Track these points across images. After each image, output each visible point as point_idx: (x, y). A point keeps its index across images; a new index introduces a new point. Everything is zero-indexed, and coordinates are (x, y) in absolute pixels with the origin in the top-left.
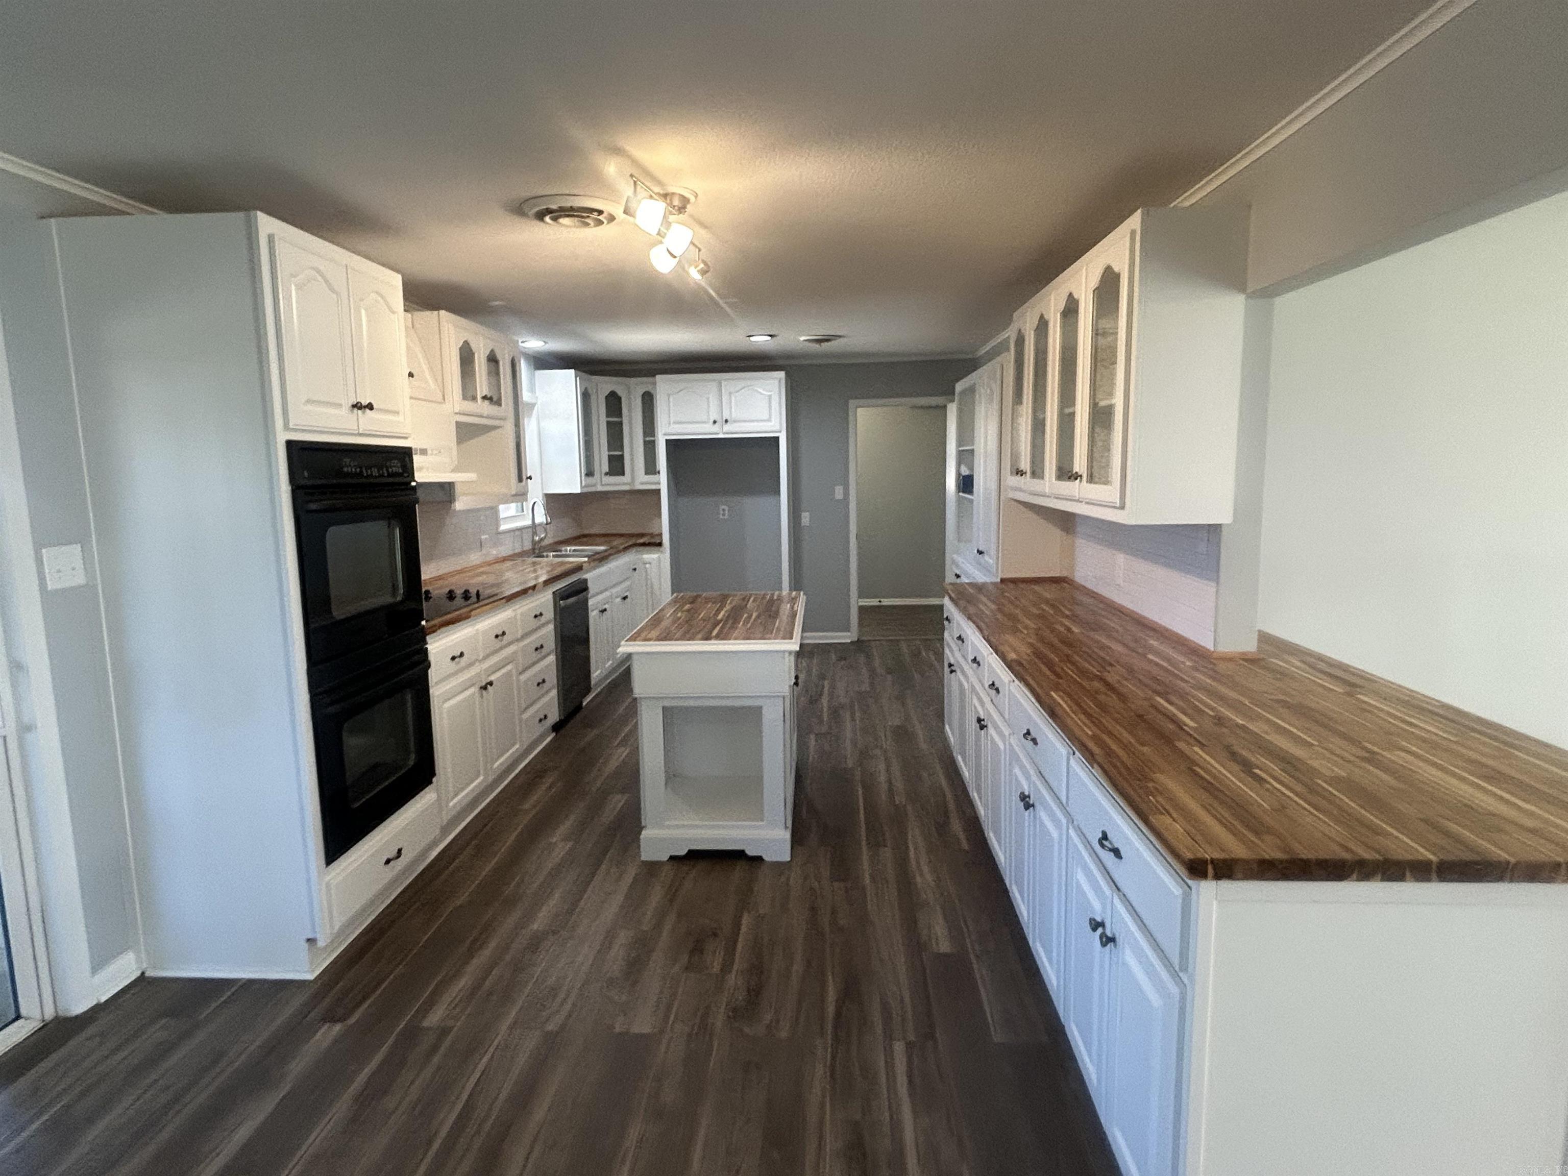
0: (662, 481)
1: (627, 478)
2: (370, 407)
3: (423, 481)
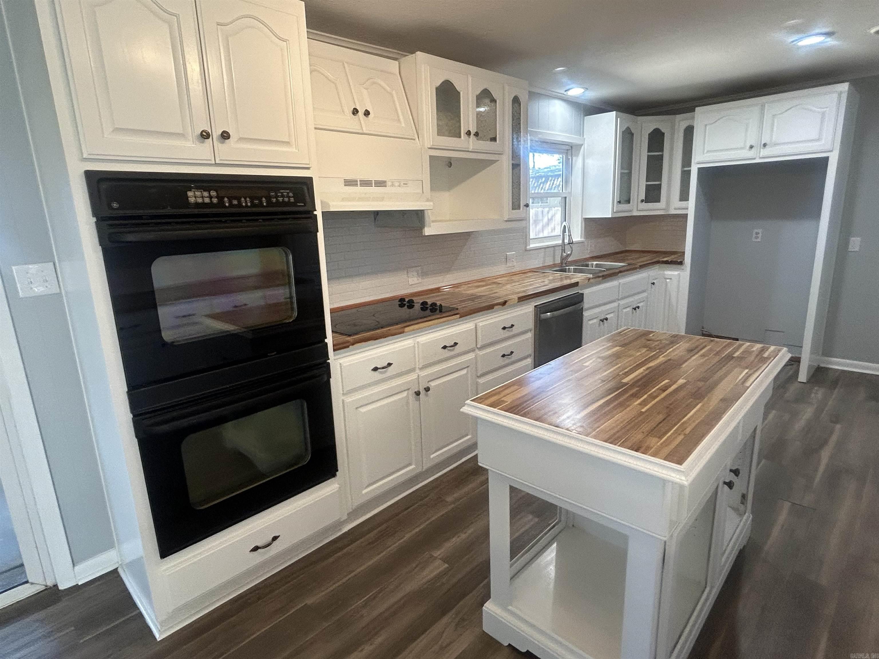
0: (690, 206)
1: (662, 205)
2: (225, 136)
3: (332, 209)
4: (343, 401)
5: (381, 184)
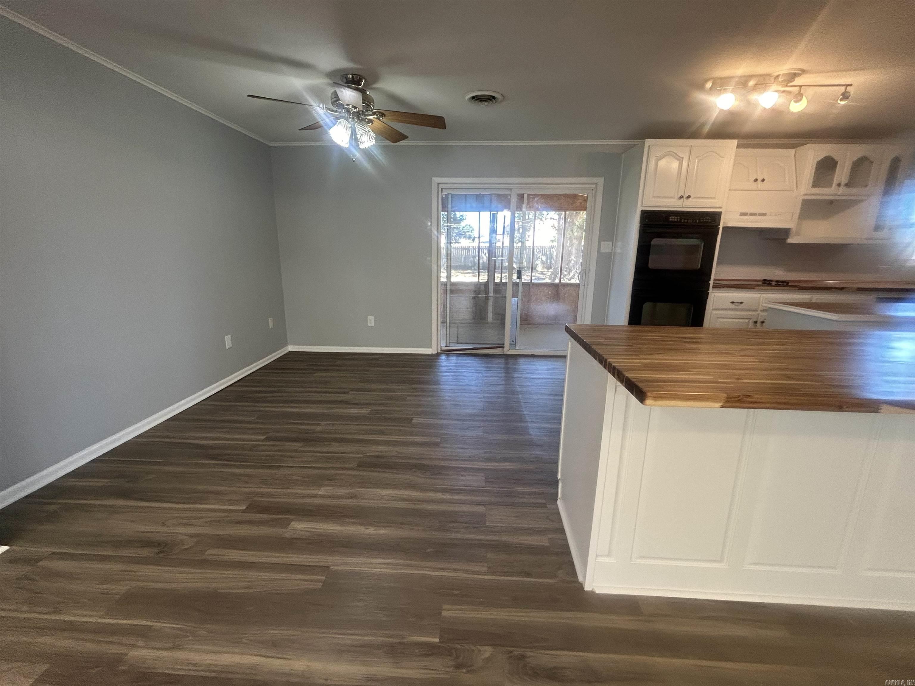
2: (689, 197)
3: (728, 226)
4: (711, 312)
5: (764, 215)
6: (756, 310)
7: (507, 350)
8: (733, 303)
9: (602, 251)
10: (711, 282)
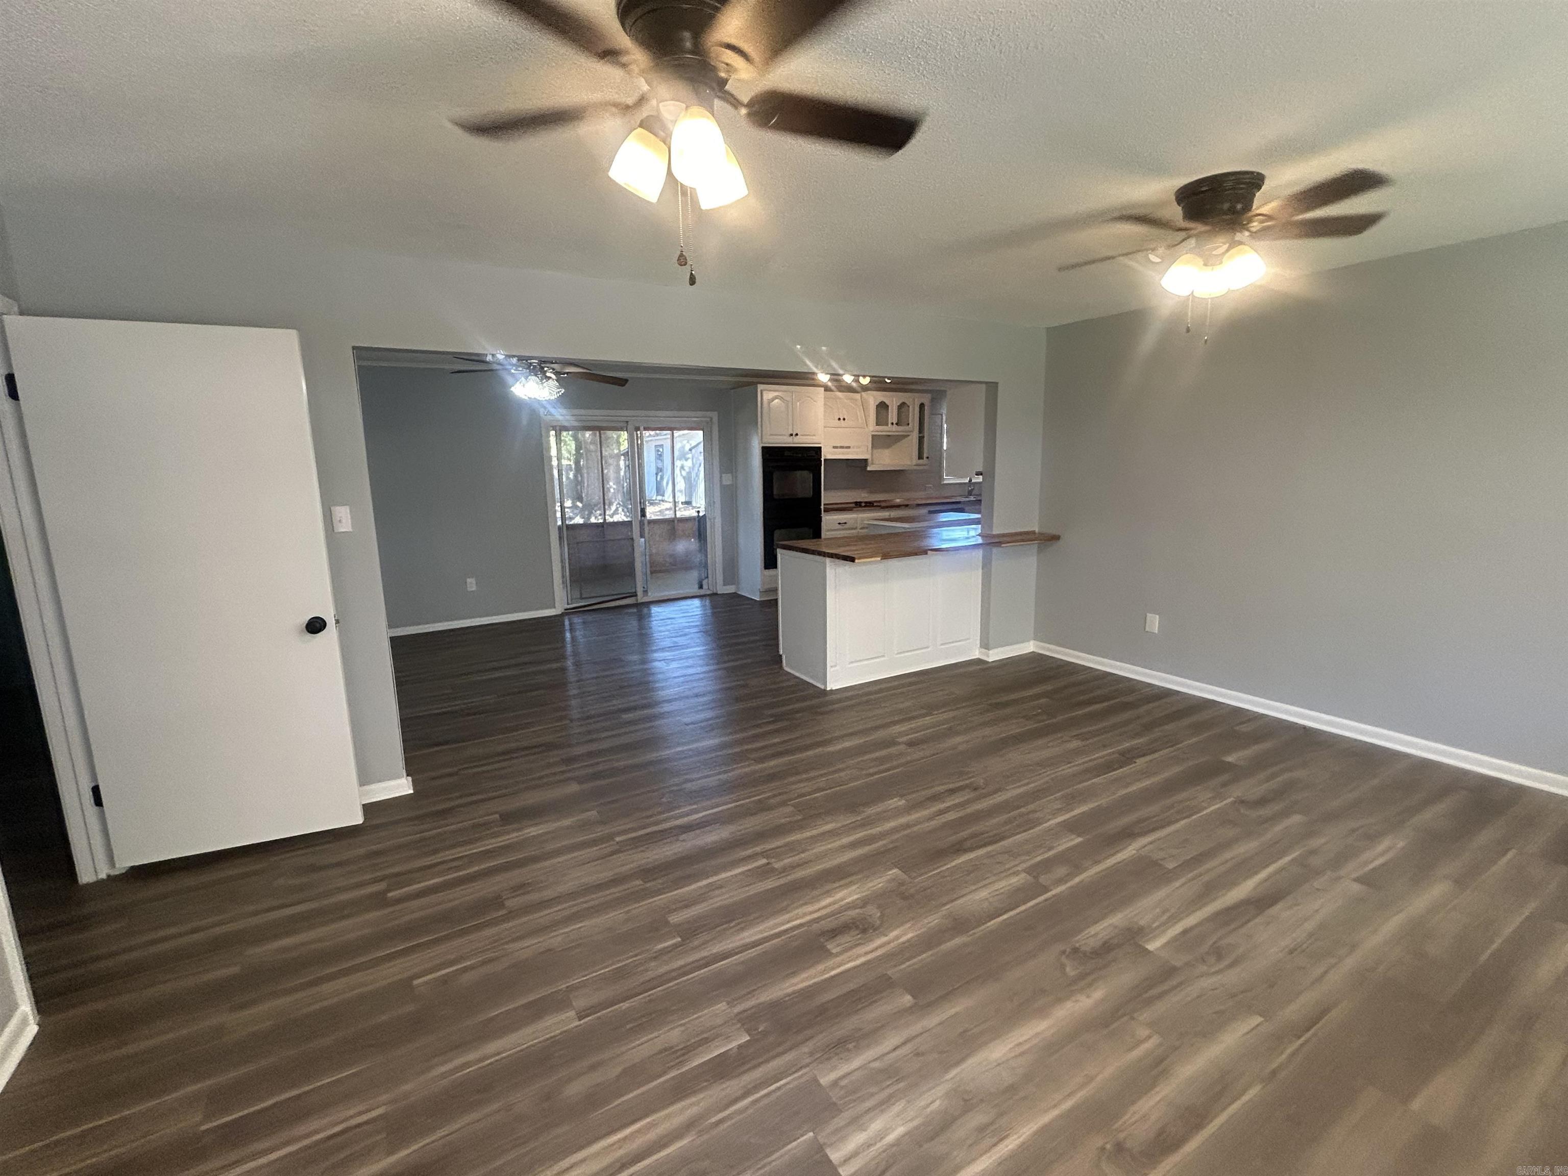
2: (797, 435)
3: (828, 459)
4: (825, 531)
6: (856, 528)
7: (641, 598)
8: (839, 524)
9: (724, 483)
10: (822, 507)
